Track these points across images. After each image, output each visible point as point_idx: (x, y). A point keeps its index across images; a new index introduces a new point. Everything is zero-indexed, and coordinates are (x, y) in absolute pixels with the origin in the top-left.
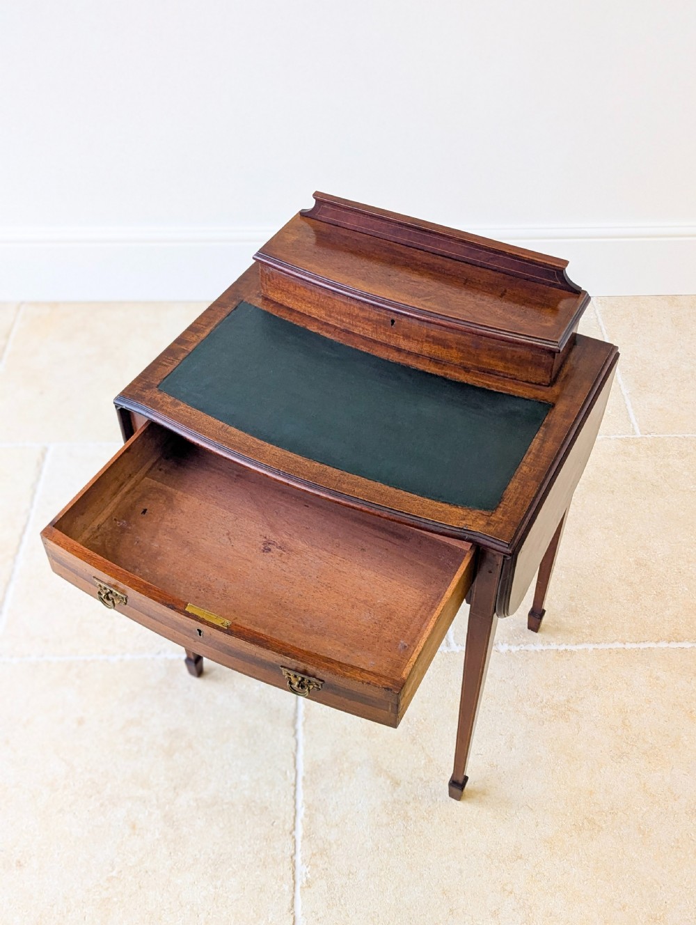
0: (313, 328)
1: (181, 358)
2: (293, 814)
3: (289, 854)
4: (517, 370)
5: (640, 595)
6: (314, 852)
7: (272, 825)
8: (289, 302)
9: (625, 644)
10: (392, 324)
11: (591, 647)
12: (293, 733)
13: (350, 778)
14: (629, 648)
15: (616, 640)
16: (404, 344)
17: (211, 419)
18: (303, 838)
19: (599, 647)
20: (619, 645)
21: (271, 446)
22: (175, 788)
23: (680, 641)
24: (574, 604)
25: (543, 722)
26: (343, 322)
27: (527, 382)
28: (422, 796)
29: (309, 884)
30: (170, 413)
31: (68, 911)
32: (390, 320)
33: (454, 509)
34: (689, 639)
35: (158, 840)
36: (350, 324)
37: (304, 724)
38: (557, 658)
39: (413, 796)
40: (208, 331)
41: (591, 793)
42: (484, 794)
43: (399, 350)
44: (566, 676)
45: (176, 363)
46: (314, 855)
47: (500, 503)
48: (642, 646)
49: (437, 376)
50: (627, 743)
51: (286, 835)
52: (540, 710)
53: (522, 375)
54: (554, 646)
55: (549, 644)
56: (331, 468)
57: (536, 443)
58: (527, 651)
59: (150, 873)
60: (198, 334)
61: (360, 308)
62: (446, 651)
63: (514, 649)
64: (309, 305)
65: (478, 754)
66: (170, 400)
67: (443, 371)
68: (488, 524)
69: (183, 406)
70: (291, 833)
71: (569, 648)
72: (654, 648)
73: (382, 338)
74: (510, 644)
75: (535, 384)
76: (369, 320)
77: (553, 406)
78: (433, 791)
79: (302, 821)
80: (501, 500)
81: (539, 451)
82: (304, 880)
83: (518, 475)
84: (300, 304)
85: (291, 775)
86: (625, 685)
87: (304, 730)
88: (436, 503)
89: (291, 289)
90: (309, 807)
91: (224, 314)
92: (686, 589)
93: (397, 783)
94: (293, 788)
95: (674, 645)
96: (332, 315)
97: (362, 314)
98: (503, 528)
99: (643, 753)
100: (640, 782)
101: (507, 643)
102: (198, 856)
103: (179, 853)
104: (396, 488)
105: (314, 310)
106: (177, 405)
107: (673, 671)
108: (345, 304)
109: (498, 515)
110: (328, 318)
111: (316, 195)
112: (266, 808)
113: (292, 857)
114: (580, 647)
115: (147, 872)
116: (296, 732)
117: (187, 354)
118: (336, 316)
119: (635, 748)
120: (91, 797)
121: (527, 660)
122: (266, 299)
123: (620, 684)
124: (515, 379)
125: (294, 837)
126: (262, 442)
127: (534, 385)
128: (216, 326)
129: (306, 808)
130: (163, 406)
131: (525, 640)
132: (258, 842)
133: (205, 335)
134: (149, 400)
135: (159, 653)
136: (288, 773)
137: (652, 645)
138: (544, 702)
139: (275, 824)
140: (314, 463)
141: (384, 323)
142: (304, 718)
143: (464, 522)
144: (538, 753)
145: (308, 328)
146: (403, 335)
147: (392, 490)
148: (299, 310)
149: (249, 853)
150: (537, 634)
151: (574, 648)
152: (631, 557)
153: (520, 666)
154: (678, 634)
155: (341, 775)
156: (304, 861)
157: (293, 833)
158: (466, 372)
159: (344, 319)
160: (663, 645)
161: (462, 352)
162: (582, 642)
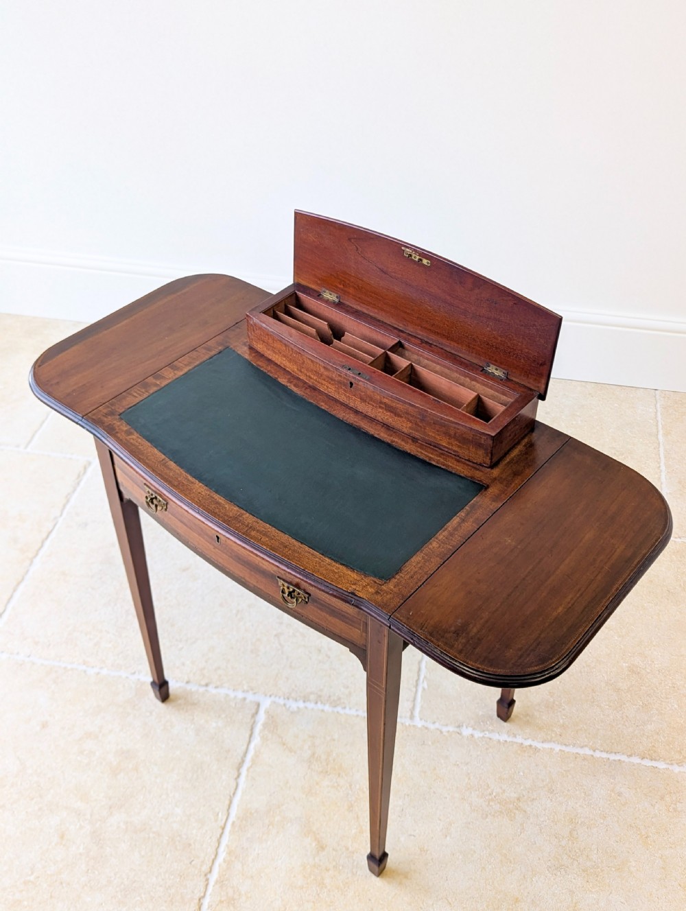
0: (283, 381)
1: (151, 392)
2: (213, 857)
3: (198, 896)
4: (459, 447)
5: (624, 704)
6: (223, 899)
7: (191, 863)
8: (269, 354)
9: (594, 751)
10: (351, 387)
11: (557, 748)
12: (235, 776)
13: (278, 832)
14: (598, 756)
15: (586, 746)
16: (361, 407)
17: (156, 451)
18: (217, 882)
19: (566, 749)
20: (588, 752)
21: (201, 484)
22: (110, 808)
23: (655, 760)
24: (552, 700)
25: (487, 815)
26: (311, 378)
27: (469, 460)
28: (343, 866)
30: (121, 440)
32: (349, 383)
33: (349, 573)
34: (665, 760)
35: (81, 854)
36: (316, 381)
37: (248, 770)
38: (519, 752)
39: (334, 863)
40: (186, 370)
41: (517, 900)
42: (406, 877)
43: (357, 412)
44: (524, 773)
45: (145, 396)
46: (221, 902)
47: (397, 574)
48: (613, 757)
49: (383, 442)
50: (569, 856)
51: (200, 876)
52: (487, 803)
53: (464, 453)
54: (519, 740)
55: (515, 736)
56: (248, 514)
57: (455, 520)
58: (490, 739)
59: (64, 885)
60: (176, 372)
61: (324, 367)
62: (407, 724)
63: (478, 734)
64: (284, 359)
65: (411, 835)
66: (125, 429)
67: (392, 438)
68: (377, 593)
69: (135, 436)
70: (206, 875)
71: (535, 744)
72: (624, 762)
73: (342, 398)
74: (474, 729)
75: (476, 463)
76: (332, 379)
77: (487, 488)
78: (355, 863)
79: (220, 866)
80: (398, 571)
81: (455, 529)
83: (426, 550)
84: (277, 356)
85: (222, 817)
86: (583, 795)
87: (247, 776)
88: (334, 563)
89: (270, 341)
90: (230, 853)
91: (207, 357)
92: (676, 706)
93: (322, 847)
94: (220, 831)
95: (647, 763)
96: (302, 370)
97: (326, 373)
98: (390, 599)
99: (584, 871)
100: (572, 901)
101: (472, 727)
102: (112, 879)
103: (97, 872)
104: (302, 543)
105: (288, 364)
106: (131, 434)
107: (638, 790)
108: (312, 361)
109: (391, 585)
110: (300, 374)
112: (190, 845)
113: (200, 900)
114: (547, 746)
115: (61, 883)
116: (239, 776)
117: (159, 388)
118: (306, 372)
119: (576, 863)
120: (32, 799)
121: (487, 749)
122: (251, 348)
123: (578, 792)
124: (458, 456)
125: (207, 880)
126: (193, 480)
127: (475, 465)
128: (195, 367)
129: (227, 853)
130: (117, 432)
131: (490, 728)
132: (172, 877)
133: (182, 373)
134: (108, 426)
135: (134, 673)
136: (220, 814)
137: (624, 758)
138: (493, 796)
139: (193, 863)
140: (232, 507)
141: (345, 385)
142: (251, 763)
143: (354, 587)
144: (473, 847)
145: (279, 379)
146: (361, 399)
147: (297, 544)
148: (276, 362)
149: (161, 886)
150: (505, 724)
151: (539, 745)
152: (625, 662)
153: (479, 753)
154: (655, 752)
155: (271, 827)
156: (210, 906)
157: (209, 876)
158: (413, 441)
159: (312, 376)
160: (636, 760)
161: (411, 422)
162: (550, 741)
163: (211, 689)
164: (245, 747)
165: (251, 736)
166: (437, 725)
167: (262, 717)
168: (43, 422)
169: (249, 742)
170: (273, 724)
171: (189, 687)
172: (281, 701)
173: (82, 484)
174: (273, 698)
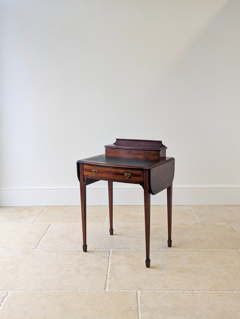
2: (107, 269)
3: (106, 274)
5: (197, 243)
8: (111, 155)
11: (184, 249)
13: (122, 265)
14: (194, 250)
16: (132, 156)
18: (110, 272)
19: (186, 249)
20: (191, 249)
22: (79, 266)
23: (207, 249)
24: (180, 244)
25: (171, 259)
28: (139, 268)
29: (110, 278)
31: (52, 280)
32: (130, 152)
34: (209, 249)
35: (74, 272)
36: (122, 155)
37: (111, 258)
38: (175, 251)
39: (137, 267)
41: (182, 268)
42: (155, 267)
43: (131, 158)
44: (177, 253)
46: (112, 274)
50: (192, 262)
54: (175, 249)
55: (173, 249)
59: (72, 276)
61: (124, 151)
63: (164, 249)
64: (114, 154)
70: (106, 272)
71: (178, 249)
73: (128, 156)
75: (157, 159)
79: (109, 270)
82: (109, 278)
85: (107, 264)
87: (111, 259)
89: (111, 151)
90: (111, 269)
94: (107, 266)
95: (205, 249)
99: (196, 263)
100: (195, 267)
102: (84, 274)
103: (79, 274)
107: (204, 253)
108: (121, 151)
111: (116, 139)
112: (101, 269)
116: (109, 259)
118: (119, 154)
119: (194, 262)
120: (58, 266)
123: (191, 254)
131: (167, 248)
132: (98, 273)
137: (200, 249)
138: (171, 256)
139: (103, 271)
141: (128, 153)
144: (169, 263)
146: (132, 154)
149: (96, 274)
151: (180, 249)
152: (195, 238)
153: (166, 251)
155: (120, 265)
156: (109, 275)
160: (203, 249)
161: (143, 155)
162: (182, 249)
163: (96, 249)
164: (109, 256)
165: (109, 254)
166: (154, 249)
167: (111, 252)
168: (35, 220)
169: (109, 255)
170: (114, 252)
171: (91, 250)
172: (115, 249)
173: (50, 227)
174: (113, 249)
